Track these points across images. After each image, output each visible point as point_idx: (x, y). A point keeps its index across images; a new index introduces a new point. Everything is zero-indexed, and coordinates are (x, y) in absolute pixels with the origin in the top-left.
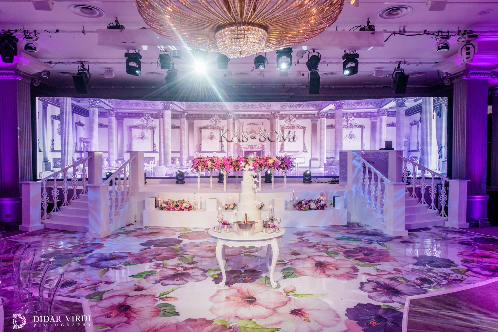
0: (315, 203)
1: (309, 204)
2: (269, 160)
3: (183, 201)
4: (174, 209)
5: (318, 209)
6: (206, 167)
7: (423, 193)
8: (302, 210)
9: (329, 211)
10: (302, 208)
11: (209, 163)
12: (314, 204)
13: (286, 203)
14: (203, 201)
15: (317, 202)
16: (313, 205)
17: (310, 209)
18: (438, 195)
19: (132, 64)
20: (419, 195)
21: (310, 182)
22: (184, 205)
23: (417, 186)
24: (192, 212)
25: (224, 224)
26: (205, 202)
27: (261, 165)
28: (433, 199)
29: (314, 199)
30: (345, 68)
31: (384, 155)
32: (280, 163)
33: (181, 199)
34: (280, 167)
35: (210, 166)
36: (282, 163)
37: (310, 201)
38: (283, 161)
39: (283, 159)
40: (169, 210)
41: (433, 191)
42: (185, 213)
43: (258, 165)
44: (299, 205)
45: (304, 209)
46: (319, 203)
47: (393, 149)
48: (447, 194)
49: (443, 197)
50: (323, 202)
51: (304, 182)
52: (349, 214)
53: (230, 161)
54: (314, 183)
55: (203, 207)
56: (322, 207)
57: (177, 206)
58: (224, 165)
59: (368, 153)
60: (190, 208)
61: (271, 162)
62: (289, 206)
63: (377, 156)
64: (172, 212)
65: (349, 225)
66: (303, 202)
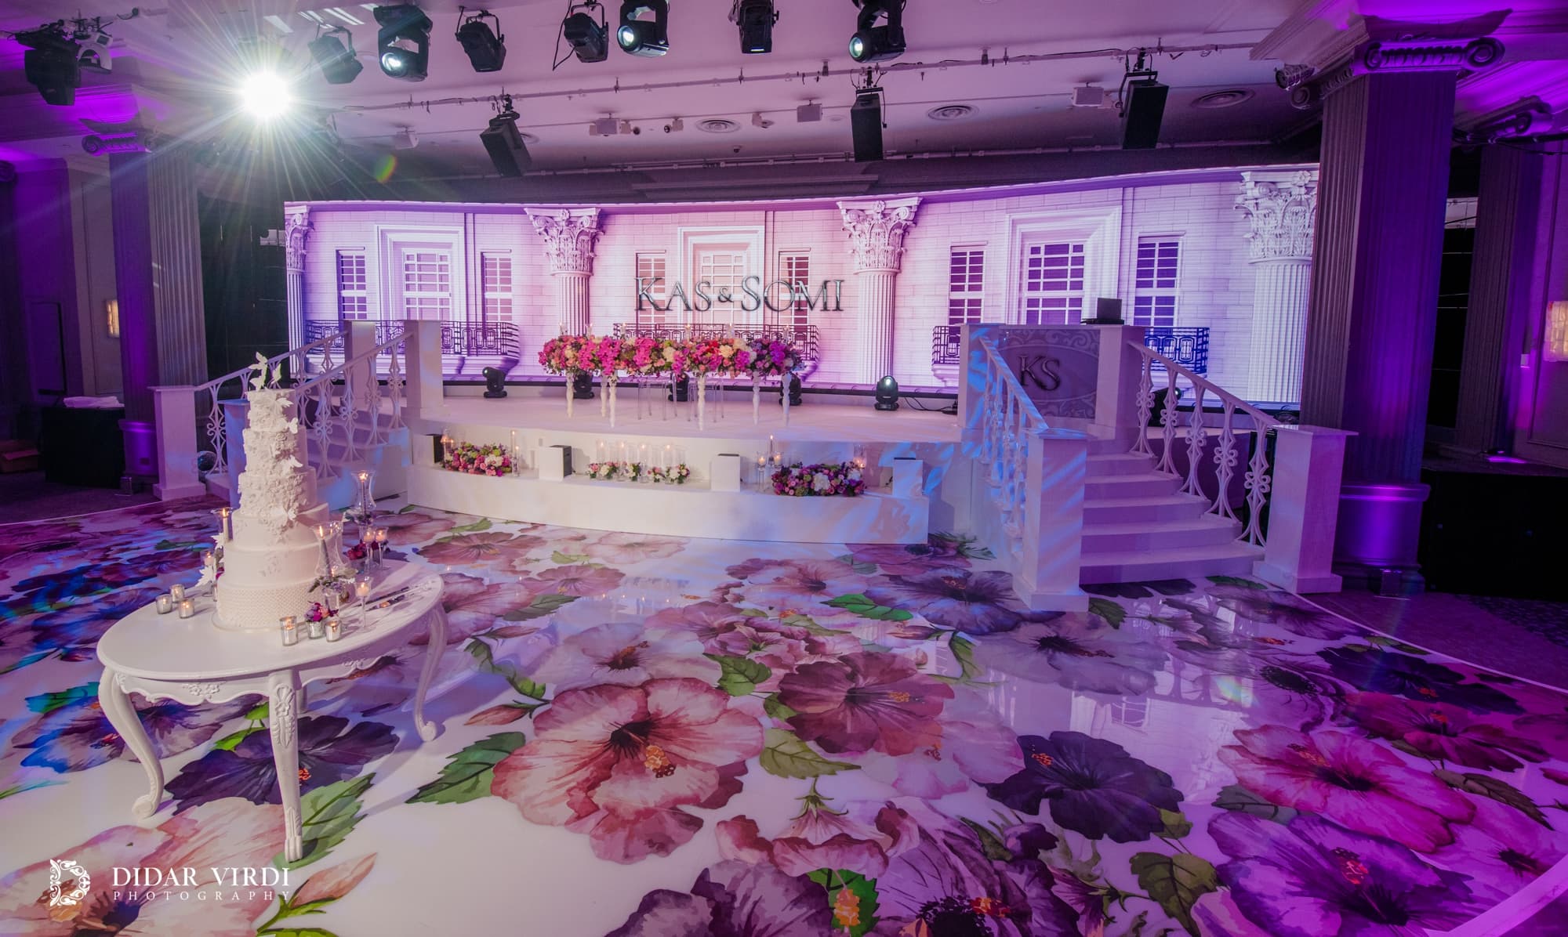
0: (828, 475)
1: (807, 478)
2: (722, 348)
5: (836, 493)
6: (564, 362)
7: (1194, 459)
8: (787, 494)
9: (870, 502)
10: (787, 489)
11: (569, 353)
12: (826, 477)
15: (836, 475)
16: (821, 481)
17: (811, 492)
18: (1241, 469)
20: (1182, 465)
21: (894, 407)
23: (1181, 433)
27: (695, 361)
28: (1223, 483)
29: (830, 464)
31: (1089, 340)
32: (753, 356)
34: (753, 367)
35: (571, 361)
36: (760, 357)
37: (816, 469)
38: (765, 352)
39: (765, 347)
40: (456, 469)
41: (1225, 457)
43: (688, 362)
44: (782, 480)
45: (791, 492)
46: (841, 477)
47: (1122, 322)
48: (1269, 472)
49: (1255, 480)
50: (854, 475)
51: (878, 408)
53: (617, 347)
54: (904, 408)
56: (852, 489)
57: (471, 461)
59: (1042, 333)
61: (725, 352)
62: (766, 477)
63: (1070, 343)
64: (459, 475)
66: (795, 472)
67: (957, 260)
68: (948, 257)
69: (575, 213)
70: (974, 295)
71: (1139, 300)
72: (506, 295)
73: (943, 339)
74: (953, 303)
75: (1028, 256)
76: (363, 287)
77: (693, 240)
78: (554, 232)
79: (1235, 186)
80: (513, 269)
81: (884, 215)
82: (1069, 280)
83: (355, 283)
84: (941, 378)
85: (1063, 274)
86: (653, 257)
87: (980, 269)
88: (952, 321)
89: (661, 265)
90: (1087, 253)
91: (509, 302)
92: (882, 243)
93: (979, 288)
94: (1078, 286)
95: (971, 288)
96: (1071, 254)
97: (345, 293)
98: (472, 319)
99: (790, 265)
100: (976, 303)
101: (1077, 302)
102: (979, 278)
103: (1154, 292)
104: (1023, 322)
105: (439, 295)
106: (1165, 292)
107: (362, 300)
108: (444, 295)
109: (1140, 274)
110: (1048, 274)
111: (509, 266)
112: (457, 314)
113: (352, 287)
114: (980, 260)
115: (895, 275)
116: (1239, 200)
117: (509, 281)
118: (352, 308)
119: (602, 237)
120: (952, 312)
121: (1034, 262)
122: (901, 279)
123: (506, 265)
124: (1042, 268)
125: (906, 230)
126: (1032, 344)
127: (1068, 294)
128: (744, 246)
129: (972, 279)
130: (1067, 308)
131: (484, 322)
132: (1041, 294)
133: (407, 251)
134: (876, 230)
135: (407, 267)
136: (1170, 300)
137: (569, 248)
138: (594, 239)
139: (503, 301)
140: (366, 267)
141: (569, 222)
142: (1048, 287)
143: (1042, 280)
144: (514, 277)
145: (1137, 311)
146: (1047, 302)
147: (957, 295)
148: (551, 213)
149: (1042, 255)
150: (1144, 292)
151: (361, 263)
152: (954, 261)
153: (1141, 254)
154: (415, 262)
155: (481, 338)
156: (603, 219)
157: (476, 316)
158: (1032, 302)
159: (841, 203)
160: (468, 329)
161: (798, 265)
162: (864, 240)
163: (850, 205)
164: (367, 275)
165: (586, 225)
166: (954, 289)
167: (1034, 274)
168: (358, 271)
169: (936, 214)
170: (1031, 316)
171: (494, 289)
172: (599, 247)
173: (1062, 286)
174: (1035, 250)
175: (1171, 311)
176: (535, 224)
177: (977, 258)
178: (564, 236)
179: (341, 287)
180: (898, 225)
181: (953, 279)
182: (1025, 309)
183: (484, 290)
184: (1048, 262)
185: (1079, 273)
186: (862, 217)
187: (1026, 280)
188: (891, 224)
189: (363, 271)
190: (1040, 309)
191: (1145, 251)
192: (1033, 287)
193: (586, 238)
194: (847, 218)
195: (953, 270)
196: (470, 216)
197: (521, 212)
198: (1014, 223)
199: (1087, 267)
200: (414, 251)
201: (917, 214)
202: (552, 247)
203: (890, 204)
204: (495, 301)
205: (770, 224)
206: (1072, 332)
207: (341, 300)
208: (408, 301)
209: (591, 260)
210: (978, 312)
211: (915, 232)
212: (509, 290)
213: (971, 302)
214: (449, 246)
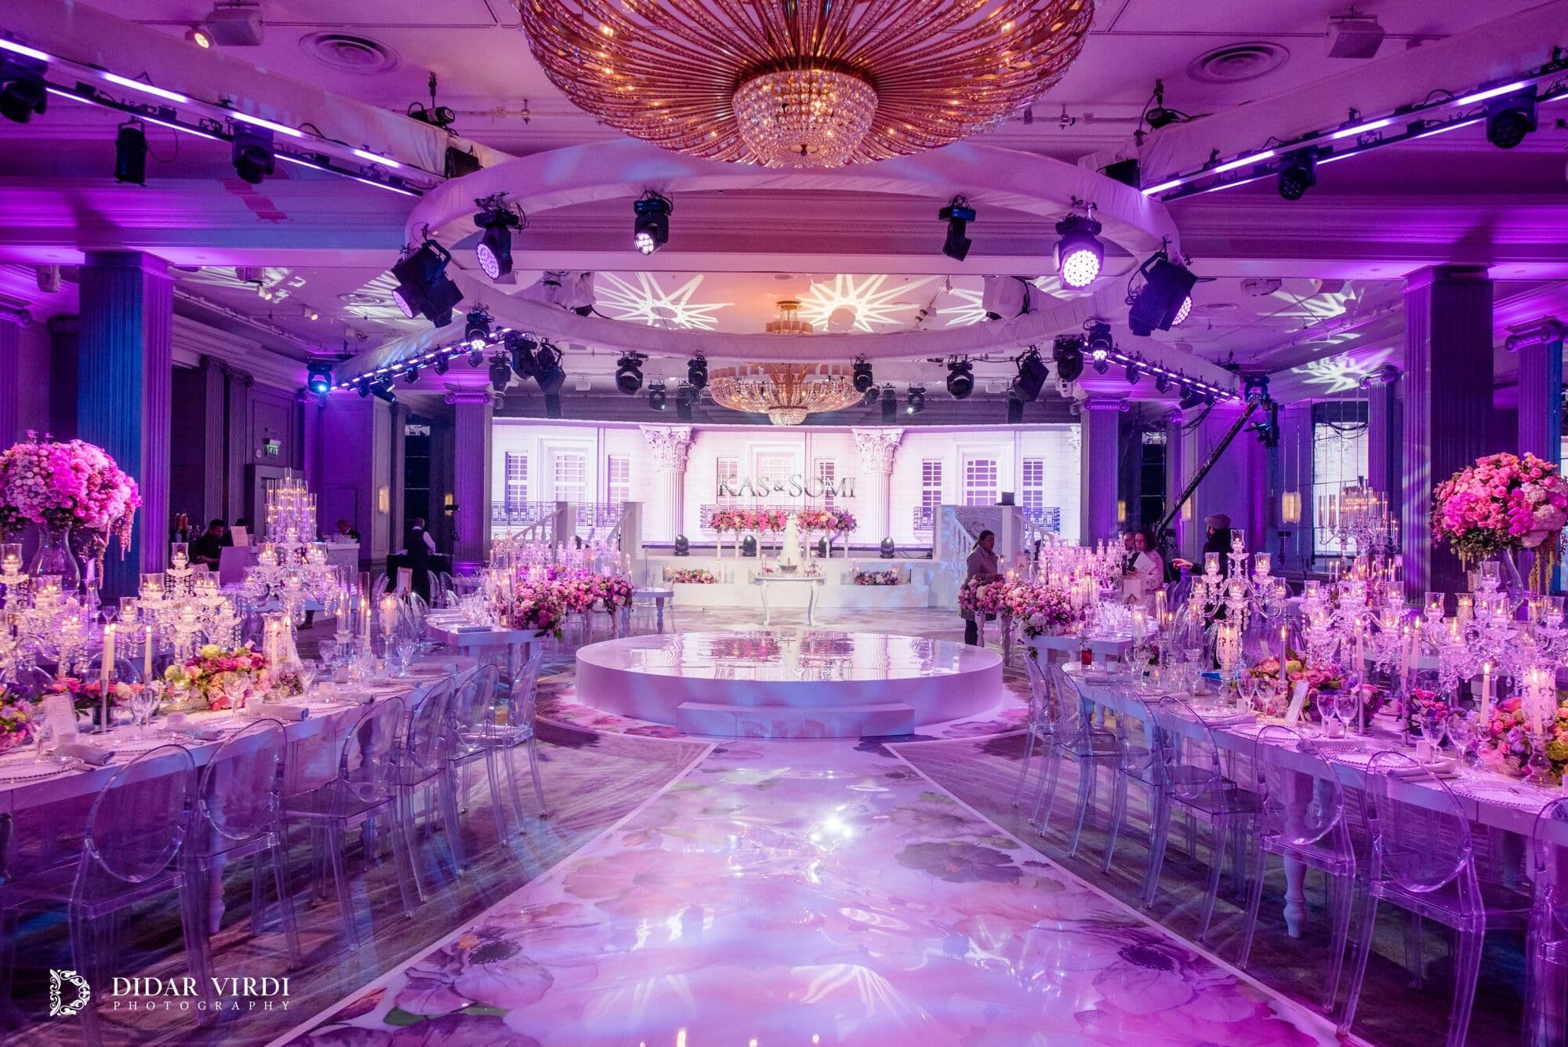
1: (873, 576)
2: (822, 517)
3: (702, 572)
4: (690, 581)
5: (887, 585)
6: (731, 525)
8: (865, 585)
9: (901, 589)
10: (864, 583)
11: (737, 520)
12: (882, 578)
13: (843, 576)
14: (728, 572)
16: (879, 579)
17: (875, 583)
19: (657, 396)
21: (892, 557)
22: (704, 576)
24: (714, 585)
25: (768, 571)
26: (733, 575)
27: (809, 524)
29: (882, 571)
30: (910, 402)
31: (998, 514)
32: (837, 521)
33: (699, 568)
34: (837, 528)
35: (738, 524)
37: (877, 573)
38: (842, 519)
39: (841, 516)
40: (683, 582)
42: (706, 585)
44: (860, 579)
45: (867, 584)
46: (889, 578)
50: (894, 576)
51: (882, 557)
52: (932, 595)
53: (767, 515)
54: (900, 557)
55: (729, 580)
56: (893, 582)
57: (694, 577)
58: (758, 523)
59: (975, 510)
60: (711, 580)
61: (824, 519)
62: (850, 579)
63: (989, 515)
64: (687, 585)
65: (932, 608)
66: (867, 576)
67: (927, 467)
68: (922, 466)
69: (675, 429)
70: (937, 488)
71: (1025, 493)
72: (624, 485)
73: (920, 515)
74: (925, 493)
75: (967, 466)
76: (525, 478)
77: (756, 450)
78: (659, 442)
79: (1068, 434)
80: (631, 467)
81: (882, 438)
82: (989, 480)
83: (519, 475)
84: (919, 538)
85: (985, 477)
86: (728, 460)
87: (940, 473)
88: (924, 504)
89: (734, 466)
90: (998, 466)
91: (627, 489)
92: (881, 456)
93: (939, 484)
94: (994, 484)
95: (935, 484)
96: (989, 466)
97: (511, 482)
98: (601, 501)
99: (822, 468)
100: (938, 493)
101: (994, 493)
102: (939, 478)
103: (1032, 488)
104: (965, 504)
105: (577, 484)
106: (1038, 488)
107: (524, 487)
108: (582, 484)
109: (1025, 478)
110: (978, 477)
111: (627, 464)
112: (590, 498)
113: (516, 478)
114: (940, 468)
115: (889, 475)
116: (1070, 440)
117: (627, 475)
118: (516, 493)
119: (693, 445)
120: (924, 499)
121: (970, 470)
122: (893, 477)
123: (626, 464)
124: (975, 474)
125: (895, 448)
126: (971, 516)
127: (989, 488)
128: (791, 455)
129: (935, 479)
130: (989, 497)
131: (609, 503)
132: (974, 488)
133: (558, 453)
134: (877, 447)
135: (557, 465)
136: (1040, 493)
137: (670, 453)
138: (688, 447)
139: (623, 489)
140: (529, 464)
141: (671, 435)
142: (978, 484)
143: (975, 480)
144: (631, 473)
145: (1025, 499)
146: (978, 493)
147: (927, 488)
148: (658, 429)
149: (974, 466)
150: (1028, 488)
151: (524, 461)
152: (924, 468)
153: (1025, 467)
154: (563, 461)
155: (606, 515)
156: (694, 434)
157: (603, 500)
158: (970, 493)
159: (855, 429)
160: (598, 509)
161: (827, 468)
162: (869, 453)
163: (861, 431)
164: (528, 470)
165: (683, 438)
166: (925, 484)
167: (970, 477)
168: (522, 467)
169: (913, 440)
170: (970, 501)
171: (616, 481)
172: (690, 452)
173: (985, 484)
174: (970, 463)
175: (1041, 499)
176: (647, 436)
177: (938, 467)
178: (667, 444)
179: (508, 478)
180: (891, 445)
181: (925, 479)
182: (966, 497)
183: (609, 481)
184: (978, 470)
185: (994, 477)
186: (868, 438)
187: (966, 480)
188: (886, 444)
189: (525, 467)
190: (974, 497)
191: (1027, 466)
192: (970, 484)
193: (682, 446)
194: (858, 439)
195: (925, 473)
196: (602, 430)
197: (637, 428)
198: (958, 447)
199: (998, 473)
200: (562, 454)
201: (902, 439)
202: (658, 452)
203: (886, 432)
204: (617, 489)
205: (808, 441)
206: (990, 509)
207: (508, 487)
208: (557, 489)
209: (685, 461)
210: (939, 499)
211: (901, 449)
212: (627, 481)
213: (936, 493)
214: (585, 450)
